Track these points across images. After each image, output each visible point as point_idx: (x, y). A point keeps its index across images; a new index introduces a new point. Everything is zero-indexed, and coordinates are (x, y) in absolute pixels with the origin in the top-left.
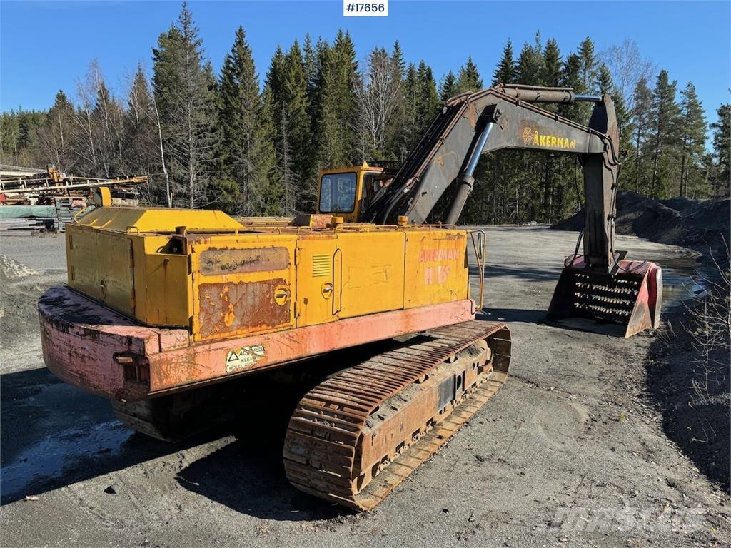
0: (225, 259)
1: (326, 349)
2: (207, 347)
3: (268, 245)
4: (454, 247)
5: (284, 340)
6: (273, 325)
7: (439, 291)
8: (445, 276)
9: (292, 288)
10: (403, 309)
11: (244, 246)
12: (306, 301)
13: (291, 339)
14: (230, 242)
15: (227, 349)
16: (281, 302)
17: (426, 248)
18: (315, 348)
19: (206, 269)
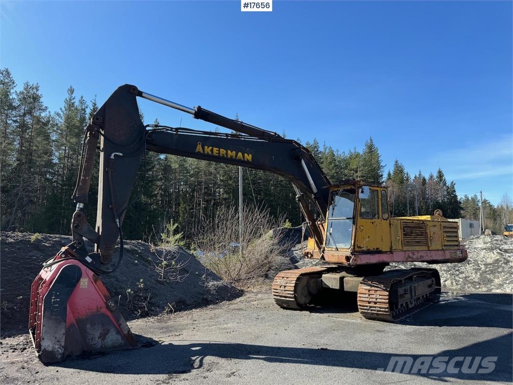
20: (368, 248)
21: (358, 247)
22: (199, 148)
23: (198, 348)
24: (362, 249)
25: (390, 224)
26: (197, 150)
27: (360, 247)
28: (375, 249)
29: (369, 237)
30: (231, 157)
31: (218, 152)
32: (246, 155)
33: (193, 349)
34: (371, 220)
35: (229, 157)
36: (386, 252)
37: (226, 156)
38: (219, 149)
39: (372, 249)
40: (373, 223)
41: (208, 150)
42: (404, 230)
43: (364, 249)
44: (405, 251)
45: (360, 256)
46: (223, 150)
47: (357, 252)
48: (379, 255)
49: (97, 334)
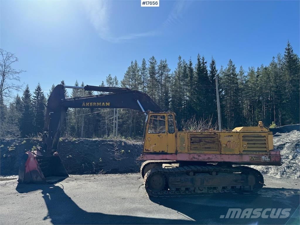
20: (154, 151)
21: (146, 150)
22: (84, 104)
24: (150, 151)
25: (176, 136)
26: (83, 105)
27: (148, 150)
28: (161, 152)
29: (155, 144)
30: (99, 106)
31: (92, 104)
32: (107, 103)
33: (50, 188)
34: (158, 134)
35: (98, 106)
36: (171, 154)
37: (96, 106)
38: (93, 103)
39: (158, 151)
40: (159, 136)
41: (87, 104)
42: (191, 140)
43: (151, 151)
44: (190, 154)
45: (146, 155)
46: (95, 103)
47: (145, 153)
48: (163, 155)
49: (35, 177)
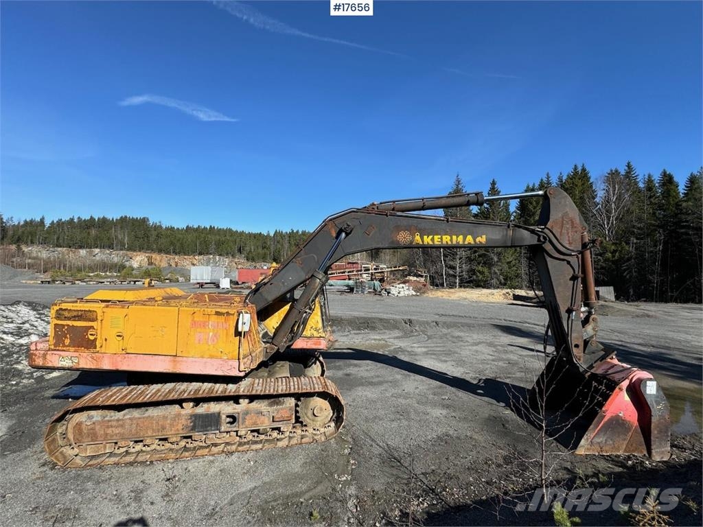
0: (66, 314)
1: (114, 368)
2: (52, 352)
3: (87, 309)
4: (223, 321)
5: (89, 357)
6: (88, 349)
7: (209, 349)
8: (216, 340)
9: (99, 332)
10: (176, 356)
11: (75, 309)
12: (106, 340)
13: (92, 358)
14: (69, 306)
15: (60, 356)
16: (92, 338)
17: (195, 319)
18: (106, 365)
19: (58, 317)
23: (479, 391)
33: (482, 392)
